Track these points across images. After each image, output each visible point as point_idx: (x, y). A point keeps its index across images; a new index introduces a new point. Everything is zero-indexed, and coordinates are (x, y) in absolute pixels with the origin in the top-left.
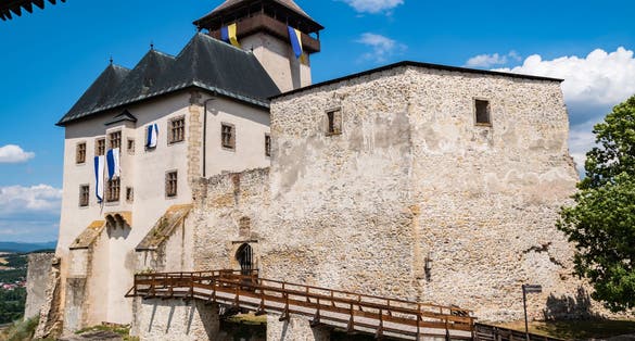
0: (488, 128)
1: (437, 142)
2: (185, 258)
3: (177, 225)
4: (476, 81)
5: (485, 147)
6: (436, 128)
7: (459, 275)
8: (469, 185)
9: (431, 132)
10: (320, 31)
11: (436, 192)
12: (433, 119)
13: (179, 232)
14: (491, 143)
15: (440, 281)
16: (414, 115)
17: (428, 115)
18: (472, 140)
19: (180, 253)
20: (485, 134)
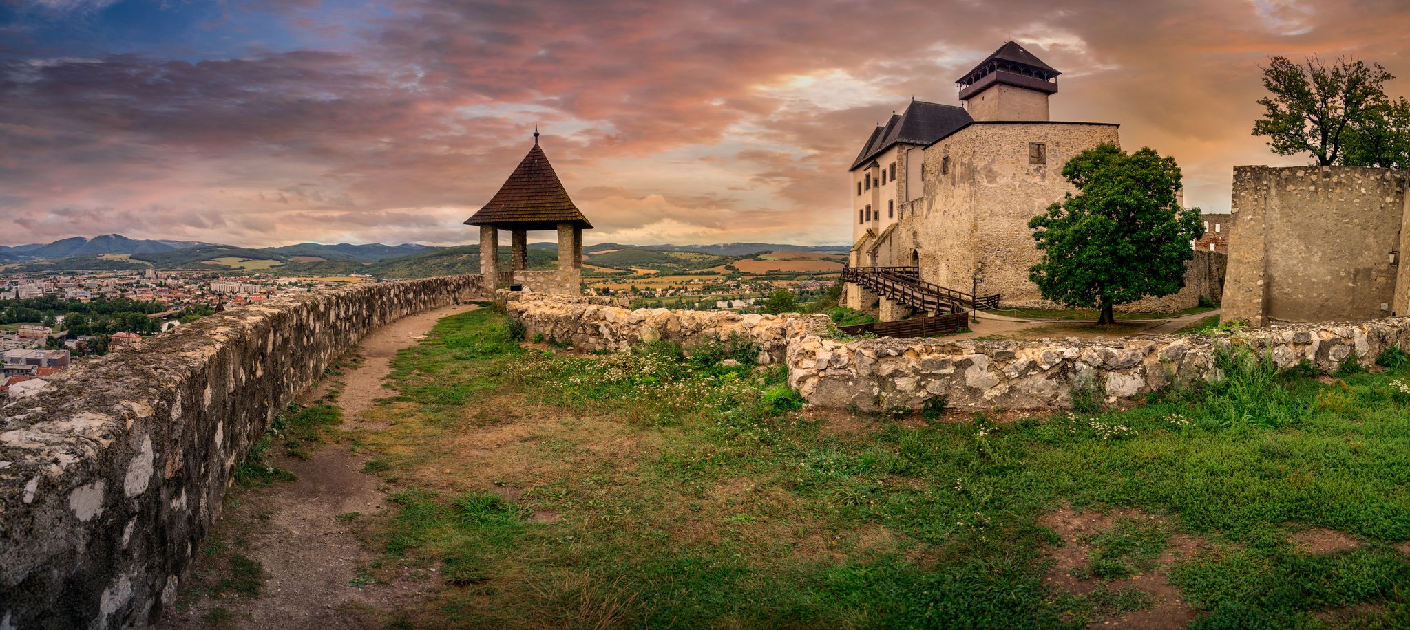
0: (1041, 165)
1: (996, 177)
2: (892, 259)
3: (886, 237)
4: (1034, 128)
5: (1038, 179)
6: (995, 167)
7: (1008, 274)
8: (1021, 208)
9: (991, 170)
10: (1058, 77)
11: (992, 214)
12: (993, 161)
13: (887, 241)
14: (1044, 177)
15: (991, 276)
16: (977, 160)
17: (989, 159)
18: (1027, 174)
19: (889, 256)
20: (1038, 170)
